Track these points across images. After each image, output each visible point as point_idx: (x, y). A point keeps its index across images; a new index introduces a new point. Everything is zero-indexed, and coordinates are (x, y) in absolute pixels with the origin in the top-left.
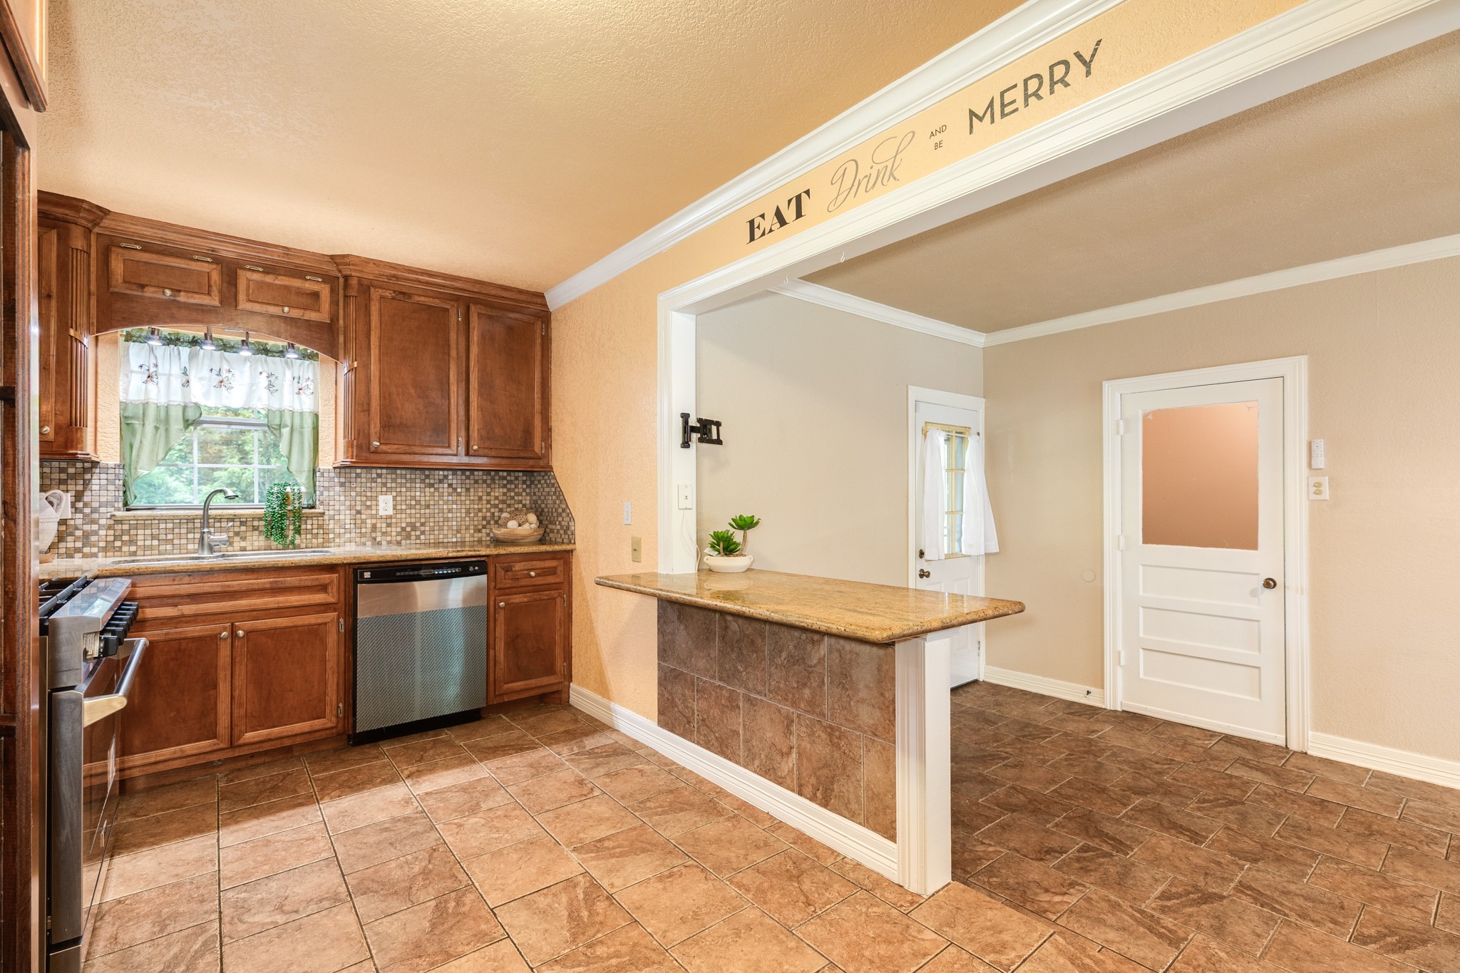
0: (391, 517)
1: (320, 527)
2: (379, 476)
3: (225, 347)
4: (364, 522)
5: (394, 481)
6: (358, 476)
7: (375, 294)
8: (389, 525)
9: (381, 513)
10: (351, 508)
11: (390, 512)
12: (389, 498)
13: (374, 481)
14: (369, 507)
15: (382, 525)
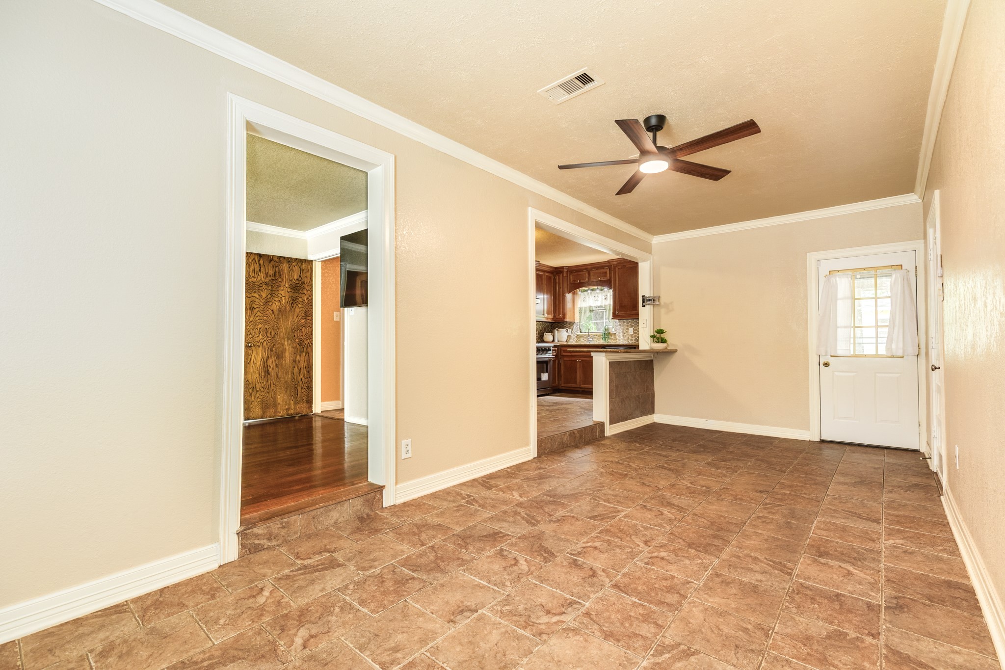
0: (632, 335)
1: (615, 338)
2: (629, 322)
3: (592, 290)
4: (625, 336)
5: (633, 323)
6: (624, 322)
7: (617, 269)
8: (632, 337)
9: (630, 333)
10: (622, 332)
11: (632, 333)
12: (632, 329)
13: (628, 323)
14: (627, 332)
15: (630, 337)
